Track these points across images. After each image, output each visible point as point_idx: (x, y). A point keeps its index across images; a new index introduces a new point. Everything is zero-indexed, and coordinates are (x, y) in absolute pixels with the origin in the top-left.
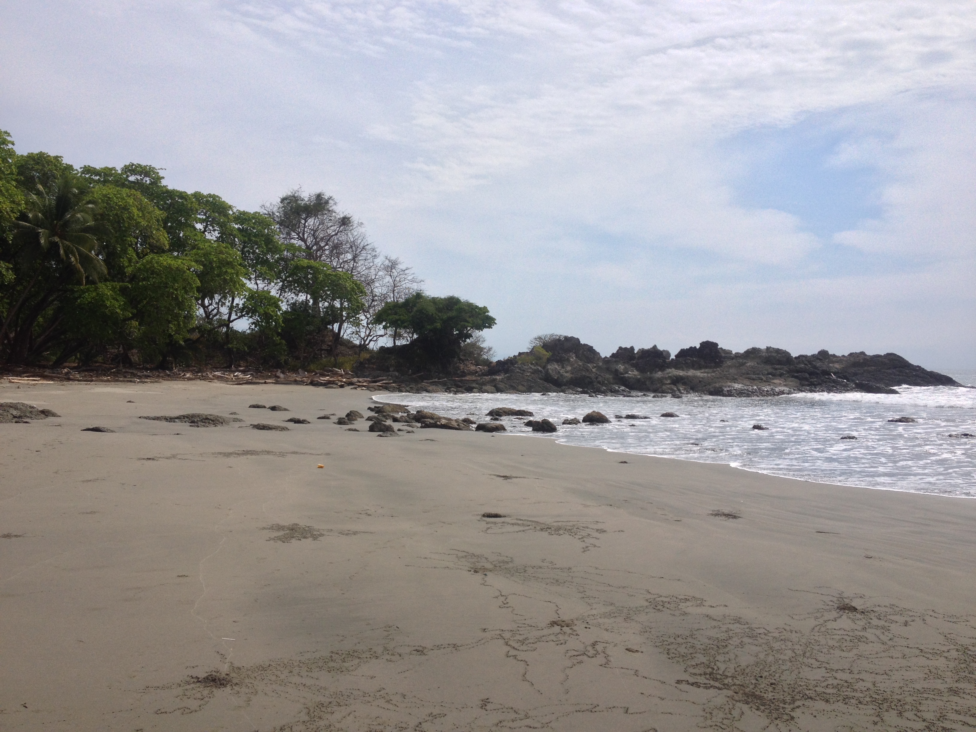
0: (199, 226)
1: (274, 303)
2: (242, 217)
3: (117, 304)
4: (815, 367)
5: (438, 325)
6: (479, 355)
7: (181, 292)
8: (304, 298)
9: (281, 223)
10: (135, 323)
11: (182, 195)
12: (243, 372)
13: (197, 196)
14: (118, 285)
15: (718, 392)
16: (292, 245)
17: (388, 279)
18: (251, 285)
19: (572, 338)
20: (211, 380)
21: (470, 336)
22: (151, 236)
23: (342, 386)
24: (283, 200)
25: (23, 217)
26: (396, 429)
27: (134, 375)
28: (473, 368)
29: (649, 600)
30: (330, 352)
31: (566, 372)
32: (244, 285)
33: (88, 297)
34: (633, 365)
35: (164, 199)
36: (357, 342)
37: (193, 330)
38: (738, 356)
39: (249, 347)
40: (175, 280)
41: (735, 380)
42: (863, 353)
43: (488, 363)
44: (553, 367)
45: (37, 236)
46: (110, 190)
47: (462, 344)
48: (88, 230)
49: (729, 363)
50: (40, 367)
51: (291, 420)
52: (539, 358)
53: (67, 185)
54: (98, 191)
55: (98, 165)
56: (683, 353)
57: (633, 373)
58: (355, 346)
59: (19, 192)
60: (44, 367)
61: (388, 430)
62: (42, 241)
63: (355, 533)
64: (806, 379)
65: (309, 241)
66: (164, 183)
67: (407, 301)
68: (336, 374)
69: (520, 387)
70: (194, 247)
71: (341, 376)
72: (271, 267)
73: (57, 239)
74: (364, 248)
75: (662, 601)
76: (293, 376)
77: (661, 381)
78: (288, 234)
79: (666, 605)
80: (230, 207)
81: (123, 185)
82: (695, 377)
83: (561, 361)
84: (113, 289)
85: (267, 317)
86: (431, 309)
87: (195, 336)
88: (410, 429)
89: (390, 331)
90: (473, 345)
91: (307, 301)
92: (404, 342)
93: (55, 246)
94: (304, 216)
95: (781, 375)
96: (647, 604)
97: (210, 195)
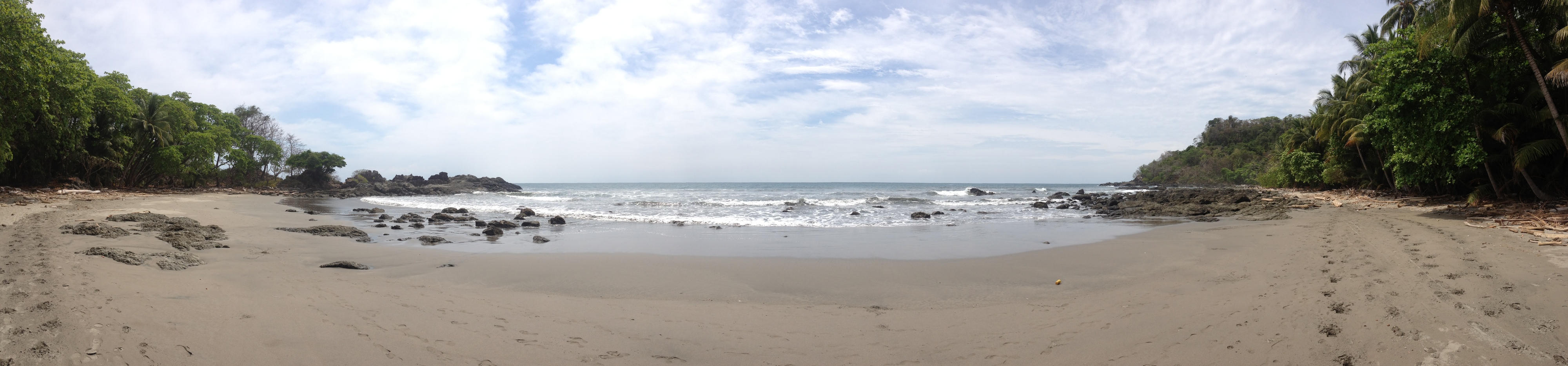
2: (225, 116)
3: (177, 156)
5: (316, 164)
6: (335, 178)
9: (238, 118)
17: (291, 144)
21: (332, 169)
22: (190, 124)
23: (278, 195)
25: (136, 115)
27: (182, 191)
28: (331, 185)
30: (261, 179)
33: (164, 153)
35: (192, 107)
43: (338, 182)
45: (142, 123)
47: (330, 173)
48: (164, 120)
52: (362, 180)
54: (168, 101)
56: (431, 177)
62: (145, 126)
65: (252, 126)
67: (303, 154)
68: (270, 189)
70: (206, 128)
71: (272, 190)
73: (151, 125)
74: (276, 130)
76: (250, 190)
78: (242, 123)
85: (238, 162)
86: (317, 158)
89: (295, 168)
90: (333, 174)
92: (302, 173)
93: (150, 128)
94: (247, 115)
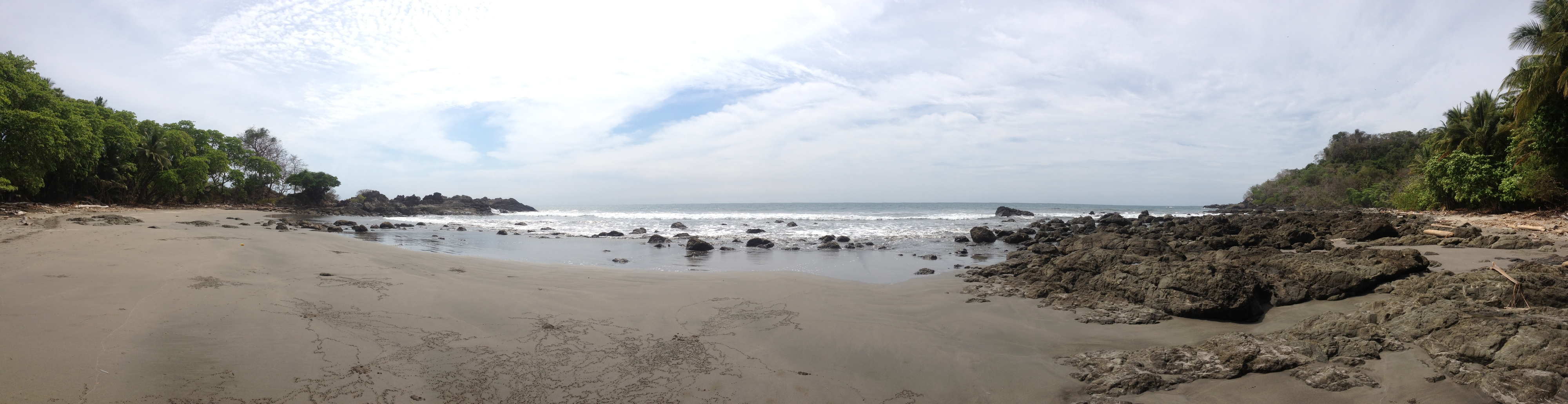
0: (210, 144)
1: (242, 175)
2: (229, 139)
3: (175, 178)
4: (483, 203)
5: (314, 184)
6: (333, 198)
7: (201, 171)
8: (254, 173)
9: (245, 141)
10: (184, 185)
11: (203, 132)
12: (229, 205)
13: (209, 131)
14: (176, 170)
15: (442, 214)
16: (250, 150)
17: (292, 164)
18: (232, 168)
19: (376, 191)
20: (215, 208)
21: (329, 189)
22: (189, 149)
23: (271, 211)
24: (246, 132)
25: (140, 145)
26: (289, 228)
27: (184, 206)
28: (330, 203)
29: (424, 338)
30: (266, 196)
31: (373, 206)
32: (228, 168)
33: (165, 175)
34: (404, 203)
35: (195, 134)
36: (278, 192)
37: (207, 187)
38: (449, 199)
39: (232, 194)
40: (199, 167)
41: (448, 209)
42: (501, 198)
43: (337, 201)
44: (367, 204)
45: (145, 152)
46: (174, 131)
47: (326, 193)
48: (164, 148)
49: (446, 202)
50: (148, 204)
51: (241, 224)
52: (360, 200)
53: (156, 131)
54: (168, 132)
55: (169, 123)
56: (427, 198)
57: (404, 207)
58: (277, 193)
59: (138, 135)
60: (150, 204)
61: (286, 228)
62: (147, 154)
63: (241, 284)
64: (479, 208)
65: (258, 148)
66: (195, 127)
67: (300, 173)
68: (269, 205)
69: (352, 212)
70: (208, 153)
72: (240, 160)
73: (152, 153)
74: (281, 151)
75: (432, 338)
76: (250, 206)
77: (416, 209)
78: (248, 146)
79: (436, 342)
80: (223, 135)
81: (179, 129)
82: (432, 208)
83: (371, 201)
84: (174, 171)
85: (238, 181)
86: (311, 177)
87: (208, 190)
88: (295, 228)
89: (293, 187)
90: (330, 194)
91: (255, 175)
92: (299, 192)
93: (151, 156)
94: (255, 138)
95: (468, 207)
96: (422, 342)
97: (214, 131)
